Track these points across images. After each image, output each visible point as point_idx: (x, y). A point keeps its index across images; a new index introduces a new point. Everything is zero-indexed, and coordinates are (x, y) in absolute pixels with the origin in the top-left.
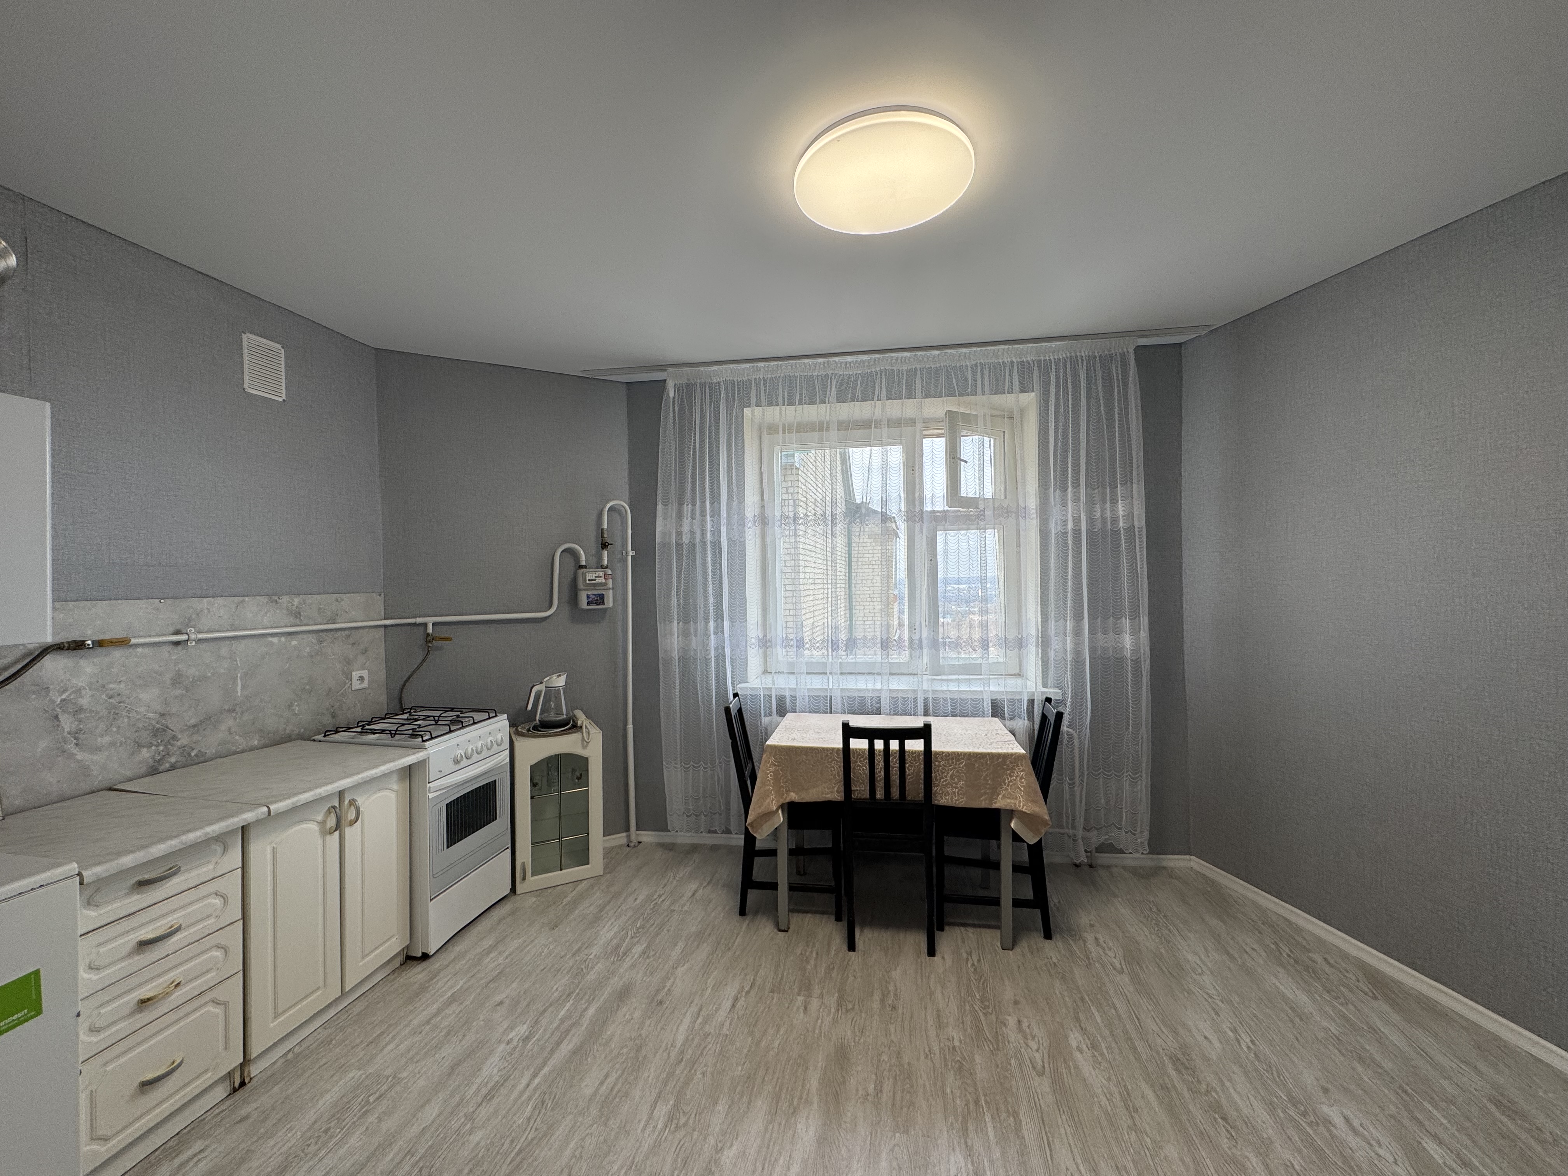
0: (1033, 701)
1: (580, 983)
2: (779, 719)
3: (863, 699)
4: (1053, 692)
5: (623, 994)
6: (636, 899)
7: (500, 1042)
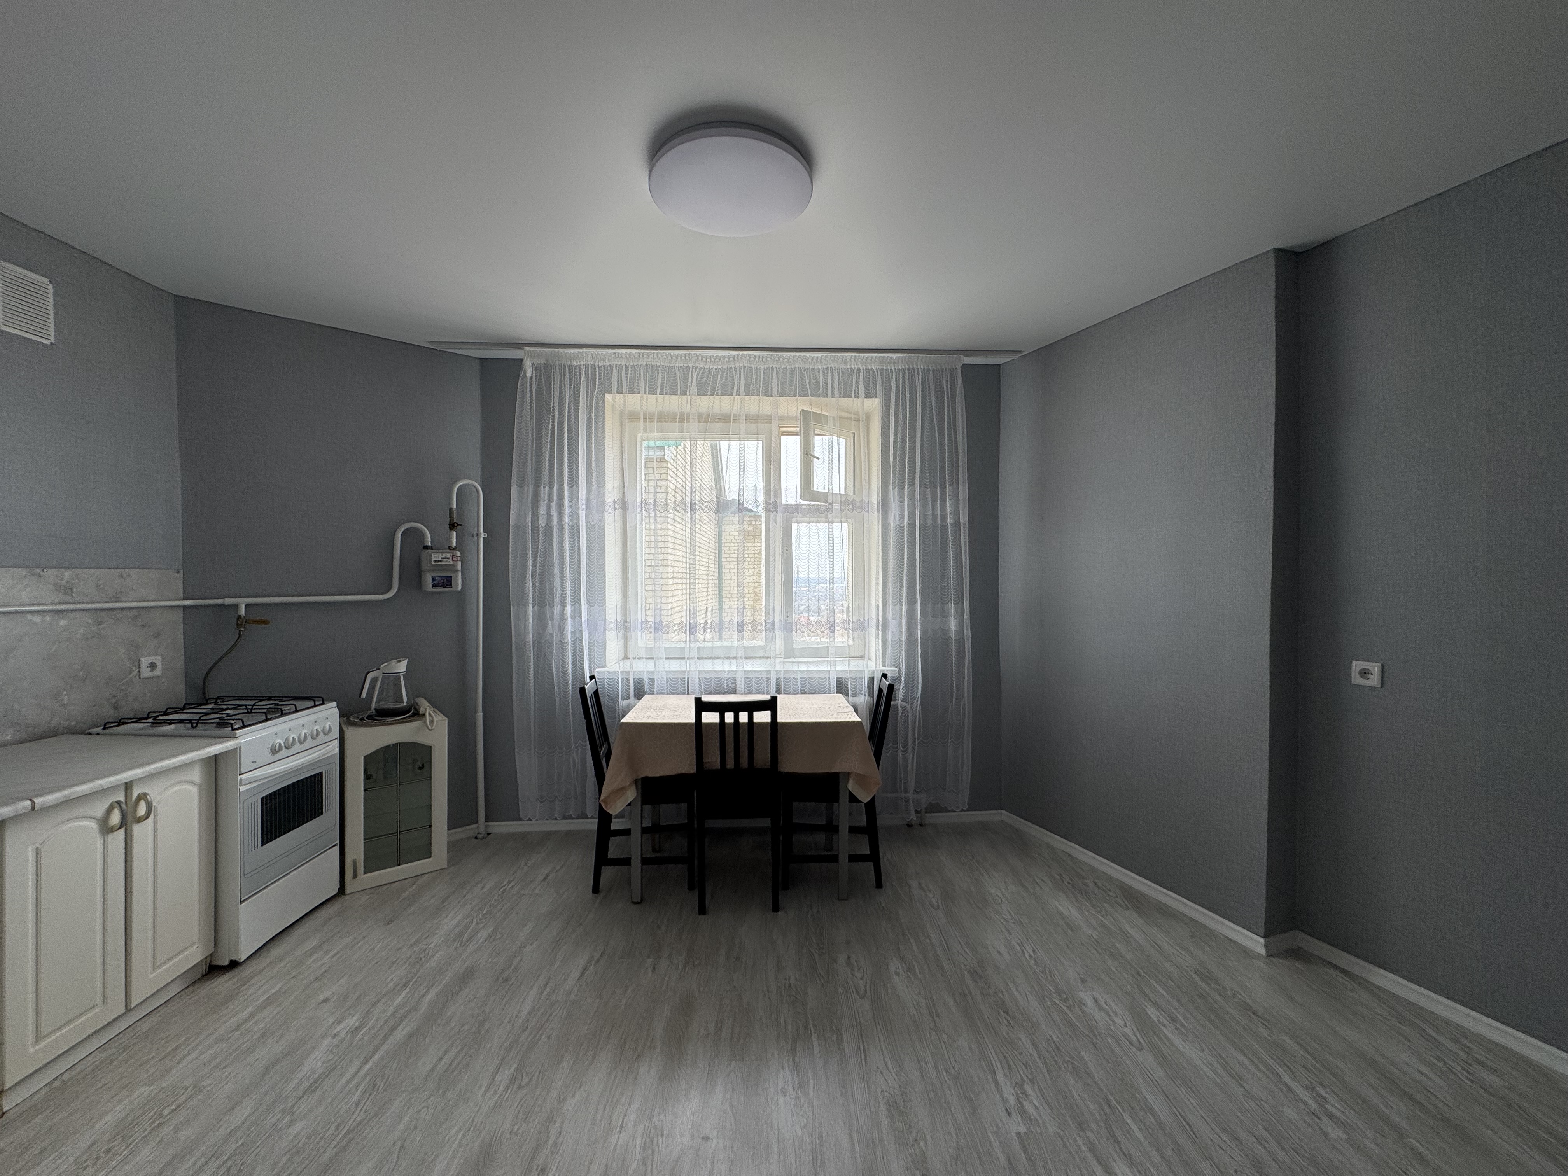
0: (873, 678)
1: (418, 971)
2: (636, 701)
3: (719, 680)
4: (890, 671)
5: (467, 977)
6: (483, 888)
7: (324, 1036)
